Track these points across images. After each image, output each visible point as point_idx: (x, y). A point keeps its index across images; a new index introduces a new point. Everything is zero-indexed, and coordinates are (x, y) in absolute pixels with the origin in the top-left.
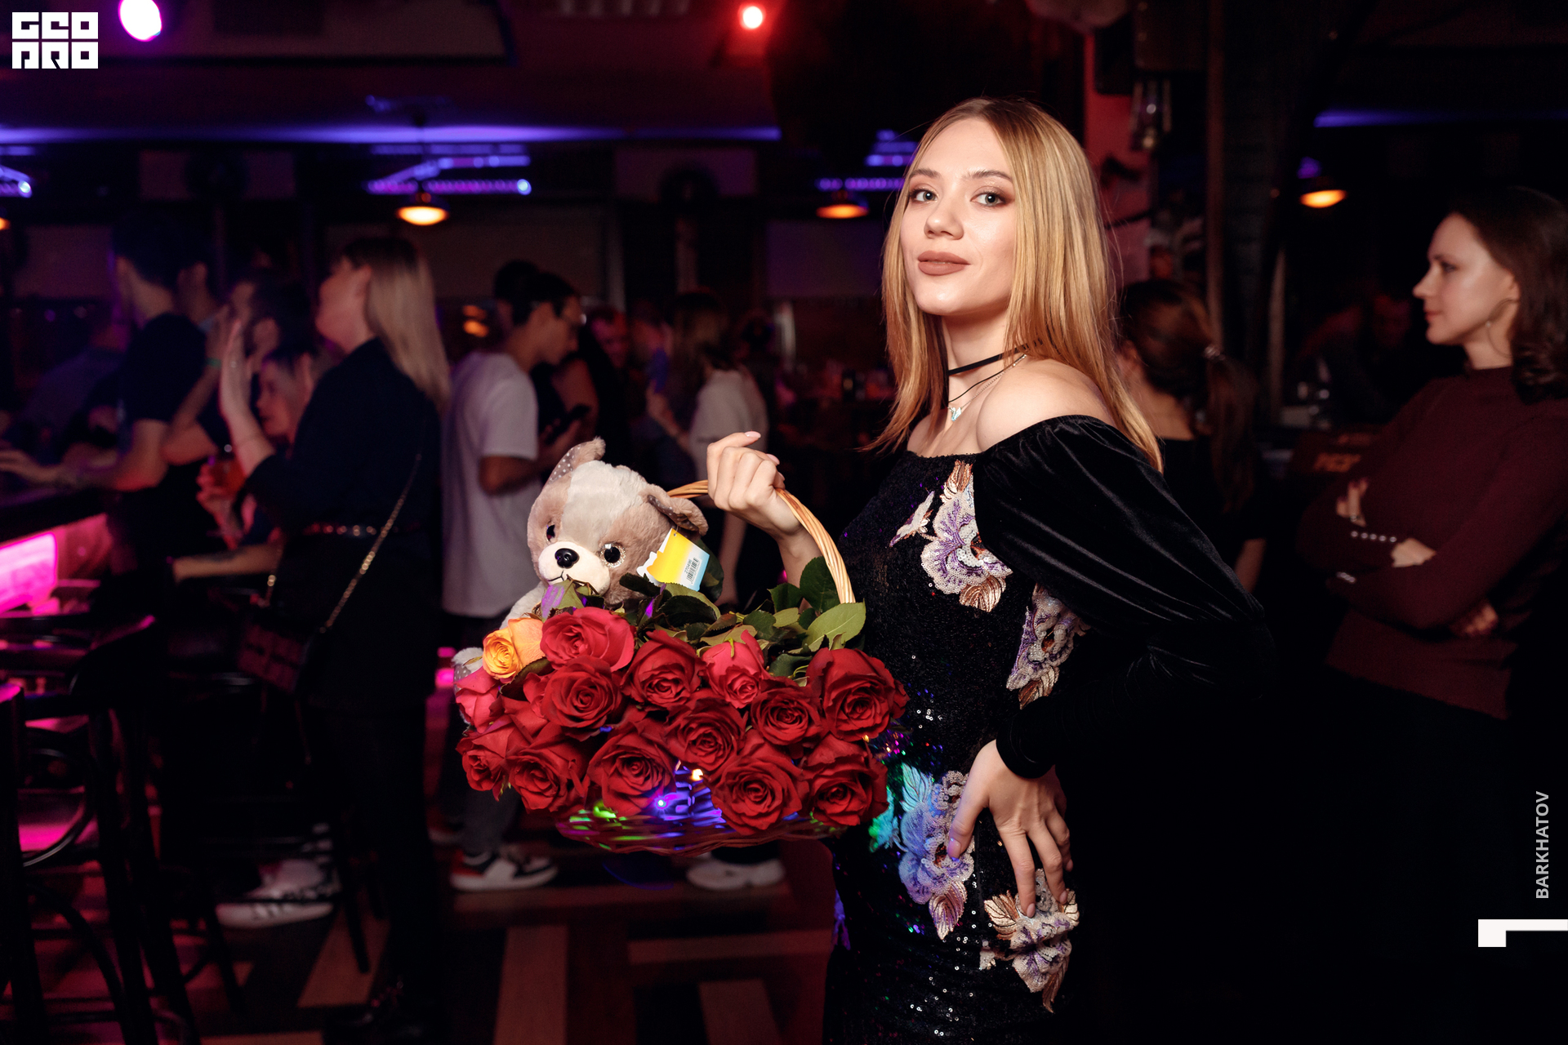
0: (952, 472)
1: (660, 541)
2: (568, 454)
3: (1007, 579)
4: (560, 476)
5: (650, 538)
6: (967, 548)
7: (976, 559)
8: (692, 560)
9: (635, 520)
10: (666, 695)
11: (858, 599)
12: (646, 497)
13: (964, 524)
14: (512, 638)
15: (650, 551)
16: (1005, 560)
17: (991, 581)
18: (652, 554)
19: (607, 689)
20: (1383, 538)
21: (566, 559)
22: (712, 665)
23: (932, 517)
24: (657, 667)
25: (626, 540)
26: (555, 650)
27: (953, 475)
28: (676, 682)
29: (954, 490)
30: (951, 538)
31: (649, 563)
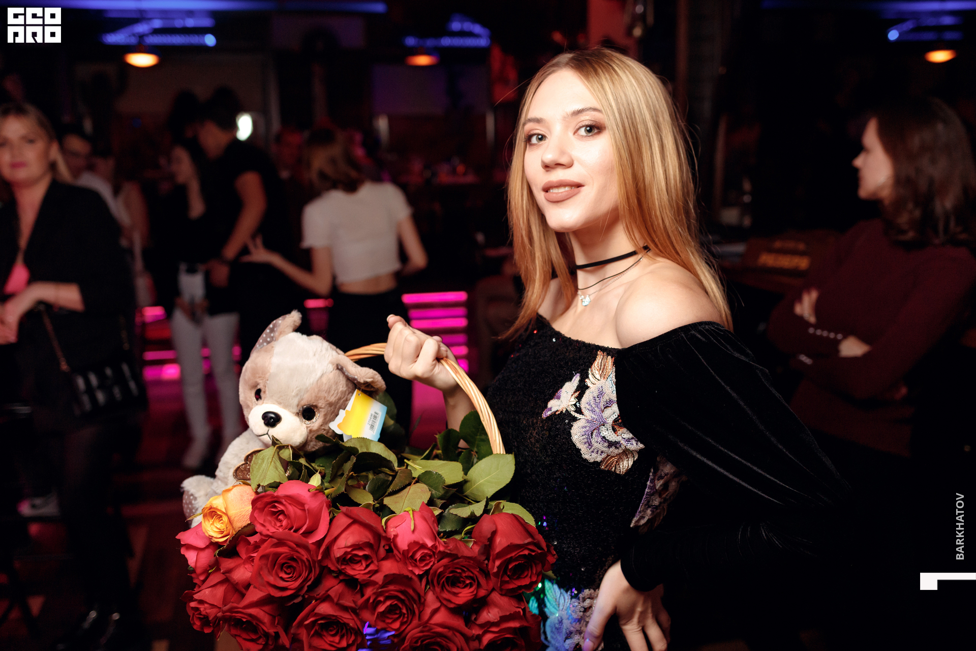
0: (595, 360)
1: (347, 400)
2: (271, 326)
3: (640, 452)
4: (265, 344)
5: (340, 399)
6: (609, 425)
7: (616, 435)
8: (374, 413)
9: (327, 386)
10: (357, 567)
11: (508, 451)
12: (335, 365)
13: (607, 407)
14: (225, 509)
15: (340, 408)
16: (638, 437)
17: (626, 453)
18: (341, 411)
19: (307, 564)
20: (832, 335)
21: (272, 420)
22: (396, 536)
23: (579, 398)
24: (349, 544)
25: (321, 404)
26: (262, 523)
27: (596, 363)
28: (366, 557)
29: (598, 376)
30: (596, 417)
31: (339, 419)
